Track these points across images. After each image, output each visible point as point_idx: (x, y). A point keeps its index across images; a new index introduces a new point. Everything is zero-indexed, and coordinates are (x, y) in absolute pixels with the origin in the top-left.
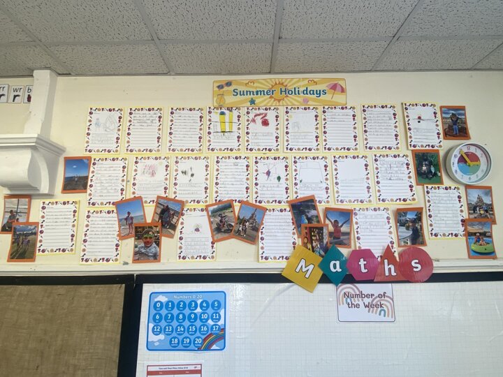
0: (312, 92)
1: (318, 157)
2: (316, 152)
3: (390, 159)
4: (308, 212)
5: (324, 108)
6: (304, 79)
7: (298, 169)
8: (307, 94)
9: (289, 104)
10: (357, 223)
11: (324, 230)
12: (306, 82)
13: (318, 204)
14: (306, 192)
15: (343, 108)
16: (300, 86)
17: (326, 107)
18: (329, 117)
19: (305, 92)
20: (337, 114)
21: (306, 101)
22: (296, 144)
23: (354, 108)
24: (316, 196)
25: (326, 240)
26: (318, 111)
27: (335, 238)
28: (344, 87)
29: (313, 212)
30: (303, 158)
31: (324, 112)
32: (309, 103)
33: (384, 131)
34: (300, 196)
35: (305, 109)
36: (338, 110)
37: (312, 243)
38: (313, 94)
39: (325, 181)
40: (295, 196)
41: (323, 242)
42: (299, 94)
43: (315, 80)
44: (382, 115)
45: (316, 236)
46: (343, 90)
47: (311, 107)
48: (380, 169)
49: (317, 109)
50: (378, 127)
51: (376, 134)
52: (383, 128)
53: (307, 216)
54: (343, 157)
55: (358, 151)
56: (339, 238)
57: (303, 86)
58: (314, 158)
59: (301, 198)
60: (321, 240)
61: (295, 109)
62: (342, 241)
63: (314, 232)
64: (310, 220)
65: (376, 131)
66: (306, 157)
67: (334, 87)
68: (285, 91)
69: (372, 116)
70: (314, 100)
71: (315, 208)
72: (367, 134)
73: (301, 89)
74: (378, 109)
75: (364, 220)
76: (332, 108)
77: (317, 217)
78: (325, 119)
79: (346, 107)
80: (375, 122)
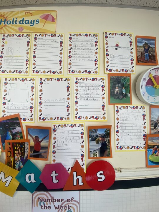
0: (27, 22)
1: (26, 79)
2: (25, 74)
3: (89, 82)
4: (13, 129)
5: (36, 35)
6: (22, 11)
7: (8, 90)
8: (23, 23)
9: (7, 32)
10: (55, 138)
11: (26, 145)
12: (23, 14)
13: (22, 121)
14: (12, 111)
15: (52, 36)
16: (18, 17)
17: (38, 34)
18: (40, 43)
19: (21, 22)
20: (46, 41)
21: (21, 29)
22: (9, 67)
23: (62, 36)
24: (21, 114)
25: (27, 153)
26: (30, 38)
27: (35, 152)
28: (55, 17)
29: (18, 129)
30: (13, 80)
31: (36, 39)
32: (23, 31)
33: (85, 56)
34: (7, 114)
35: (20, 36)
36: (48, 37)
37: (14, 157)
38: (28, 23)
39: (30, 101)
40: (3, 114)
41: (24, 155)
42: (16, 23)
43: (31, 12)
44: (85, 43)
45: (18, 150)
46: (53, 20)
47: (25, 35)
48: (79, 90)
49: (29, 36)
50: (80, 53)
51: (78, 59)
52: (85, 54)
53: (12, 132)
54: (48, 80)
55: (62, 74)
56: (39, 152)
57: (21, 17)
58: (23, 80)
59: (8, 116)
60: (22, 154)
61: (10, 36)
62: (40, 154)
63: (17, 147)
64: (14, 136)
65: (79, 57)
66: (16, 79)
67: (46, 17)
68: (5, 22)
69: (76, 43)
70: (28, 28)
71: (19, 125)
72: (71, 59)
73: (18, 20)
74: (82, 37)
75: (61, 135)
76: (43, 36)
77: (21, 133)
78: (35, 45)
79: (55, 35)
80: (79, 49)
